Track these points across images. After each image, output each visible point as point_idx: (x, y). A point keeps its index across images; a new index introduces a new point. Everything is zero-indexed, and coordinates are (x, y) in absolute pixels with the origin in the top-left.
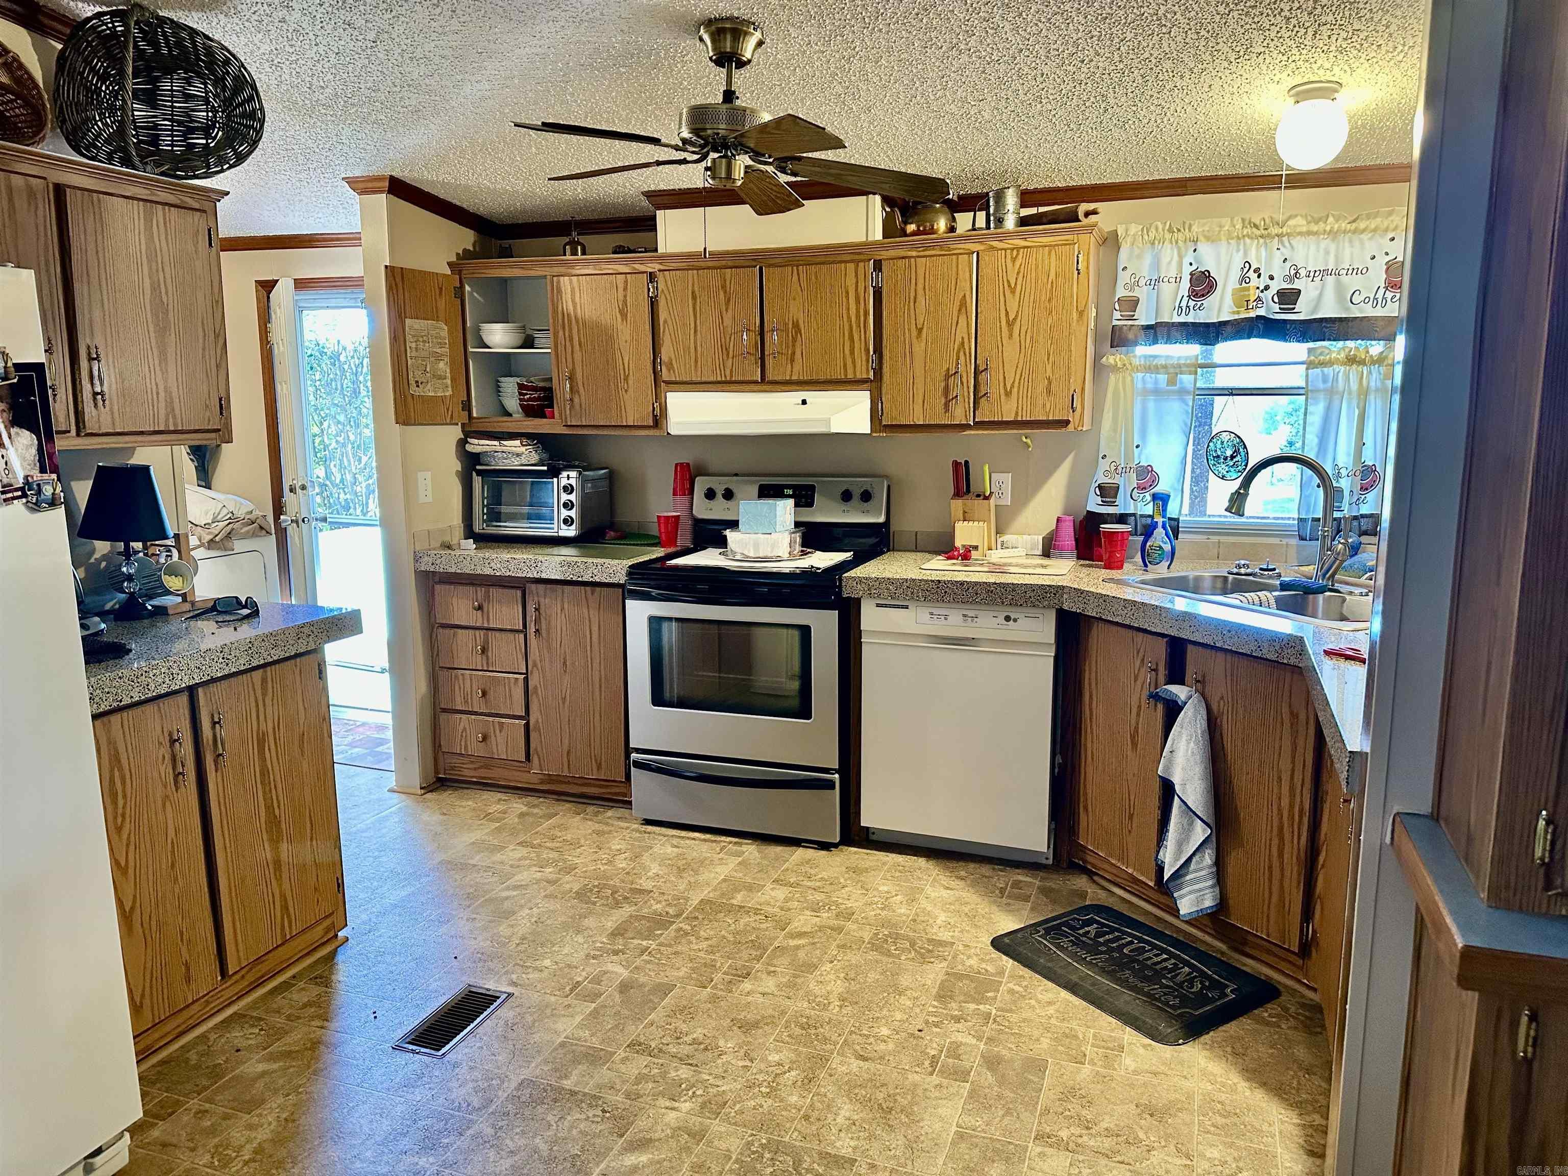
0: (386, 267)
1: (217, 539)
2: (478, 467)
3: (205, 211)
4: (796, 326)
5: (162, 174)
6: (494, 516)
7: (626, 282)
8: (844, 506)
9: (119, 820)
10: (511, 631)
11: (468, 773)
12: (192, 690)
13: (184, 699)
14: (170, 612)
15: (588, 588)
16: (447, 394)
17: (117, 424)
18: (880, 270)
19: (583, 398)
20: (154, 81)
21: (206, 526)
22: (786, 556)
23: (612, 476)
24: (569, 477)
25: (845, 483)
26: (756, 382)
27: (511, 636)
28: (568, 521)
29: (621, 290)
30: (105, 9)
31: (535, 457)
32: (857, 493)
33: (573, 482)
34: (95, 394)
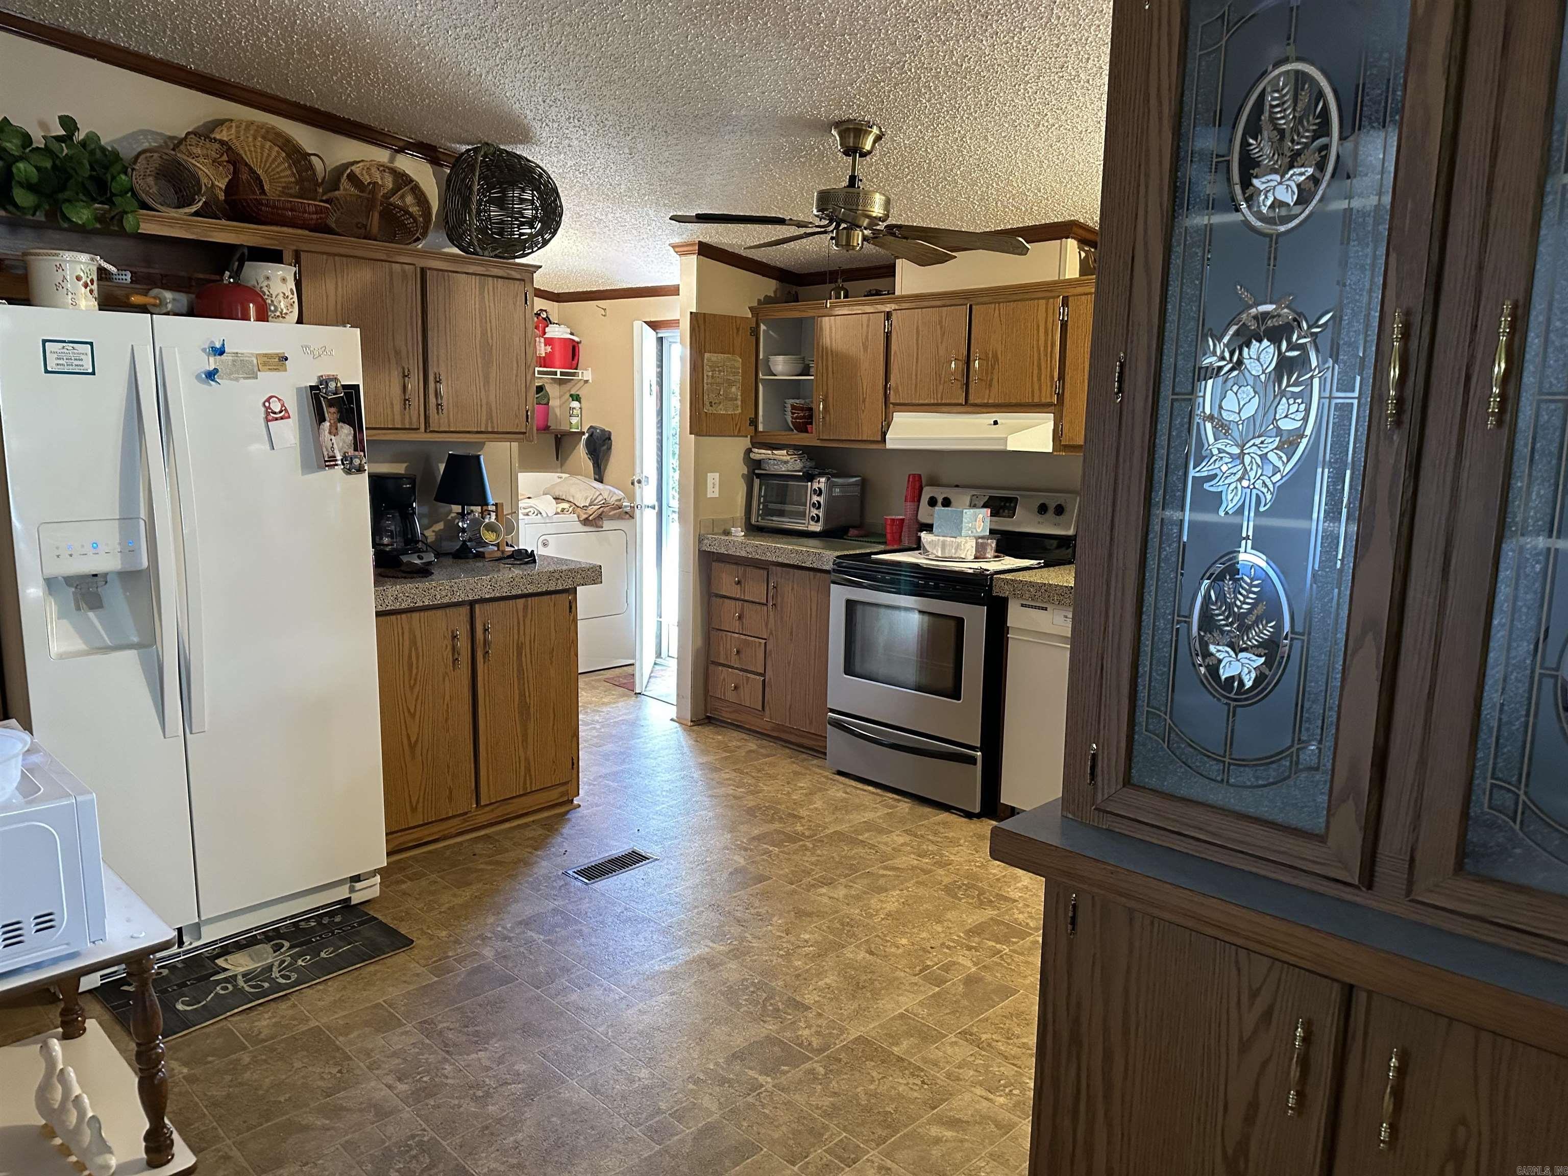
0: (691, 313)
1: (591, 518)
2: (757, 471)
3: (524, 280)
4: (995, 356)
5: (496, 256)
6: (768, 512)
7: (869, 320)
8: (1039, 518)
9: (412, 682)
10: (759, 603)
11: (727, 716)
12: (472, 604)
13: (465, 610)
14: (486, 556)
15: (811, 573)
16: (737, 412)
17: (452, 425)
18: (1067, 306)
19: (832, 416)
20: (503, 192)
21: (585, 508)
22: (971, 558)
23: (864, 484)
24: (821, 483)
25: (1042, 498)
26: (961, 405)
27: (758, 607)
28: (817, 519)
29: (865, 326)
30: (470, 147)
31: (799, 465)
32: (1052, 506)
33: (822, 486)
34: (438, 405)
